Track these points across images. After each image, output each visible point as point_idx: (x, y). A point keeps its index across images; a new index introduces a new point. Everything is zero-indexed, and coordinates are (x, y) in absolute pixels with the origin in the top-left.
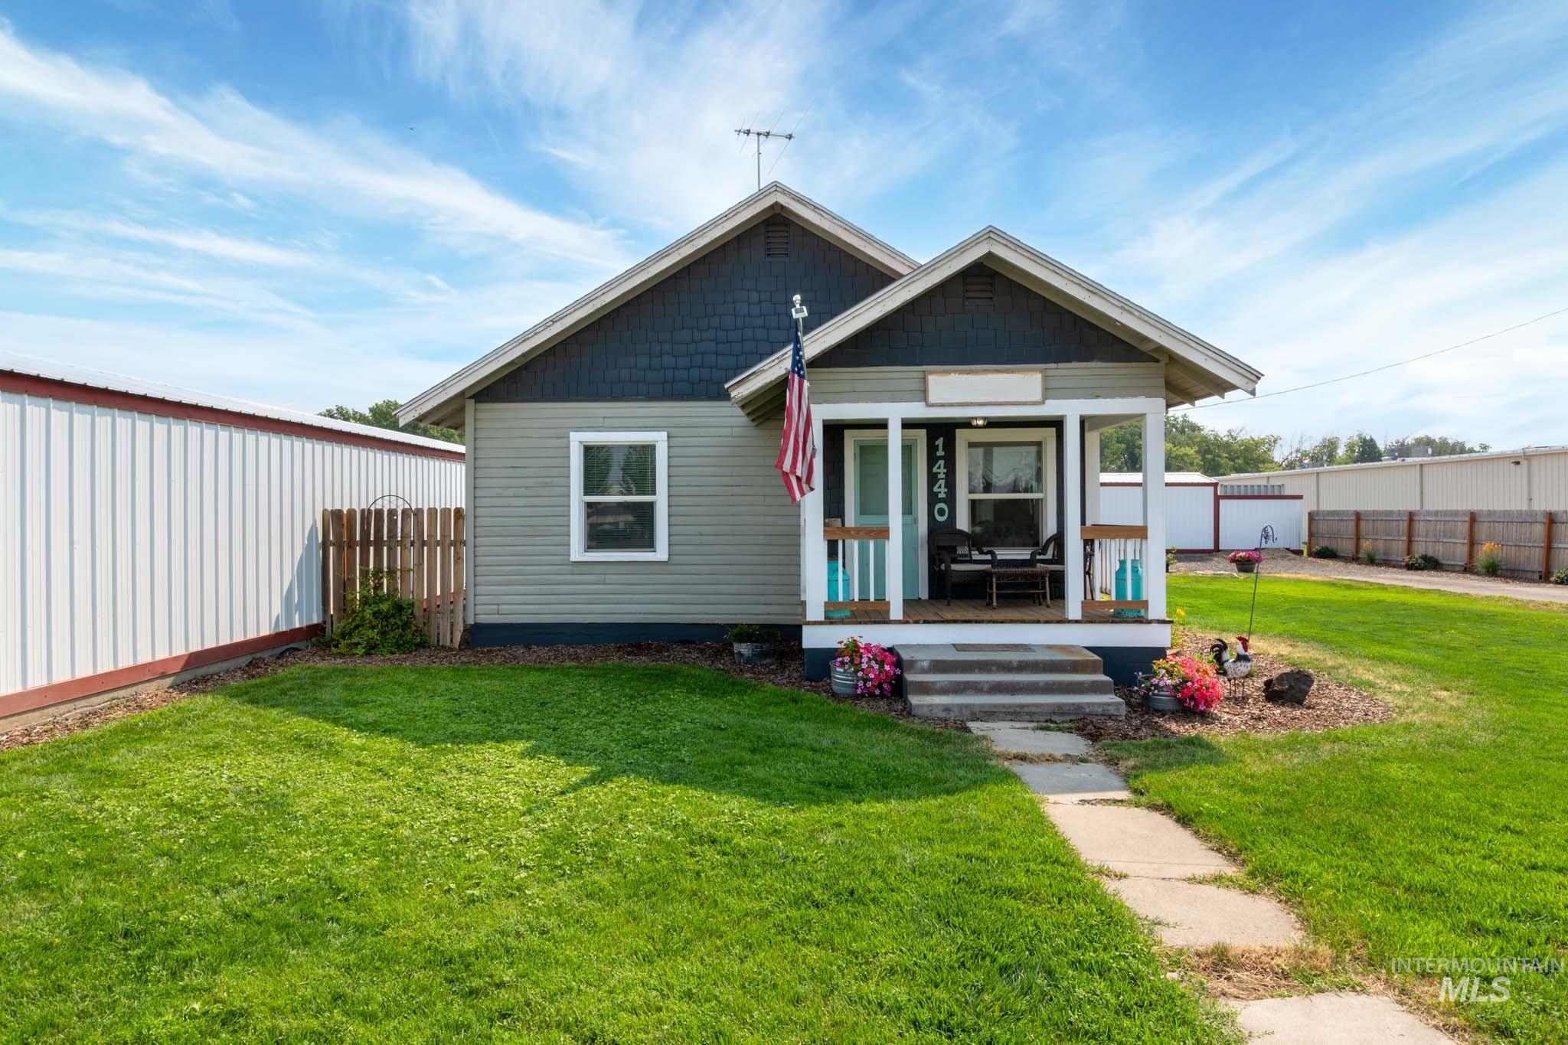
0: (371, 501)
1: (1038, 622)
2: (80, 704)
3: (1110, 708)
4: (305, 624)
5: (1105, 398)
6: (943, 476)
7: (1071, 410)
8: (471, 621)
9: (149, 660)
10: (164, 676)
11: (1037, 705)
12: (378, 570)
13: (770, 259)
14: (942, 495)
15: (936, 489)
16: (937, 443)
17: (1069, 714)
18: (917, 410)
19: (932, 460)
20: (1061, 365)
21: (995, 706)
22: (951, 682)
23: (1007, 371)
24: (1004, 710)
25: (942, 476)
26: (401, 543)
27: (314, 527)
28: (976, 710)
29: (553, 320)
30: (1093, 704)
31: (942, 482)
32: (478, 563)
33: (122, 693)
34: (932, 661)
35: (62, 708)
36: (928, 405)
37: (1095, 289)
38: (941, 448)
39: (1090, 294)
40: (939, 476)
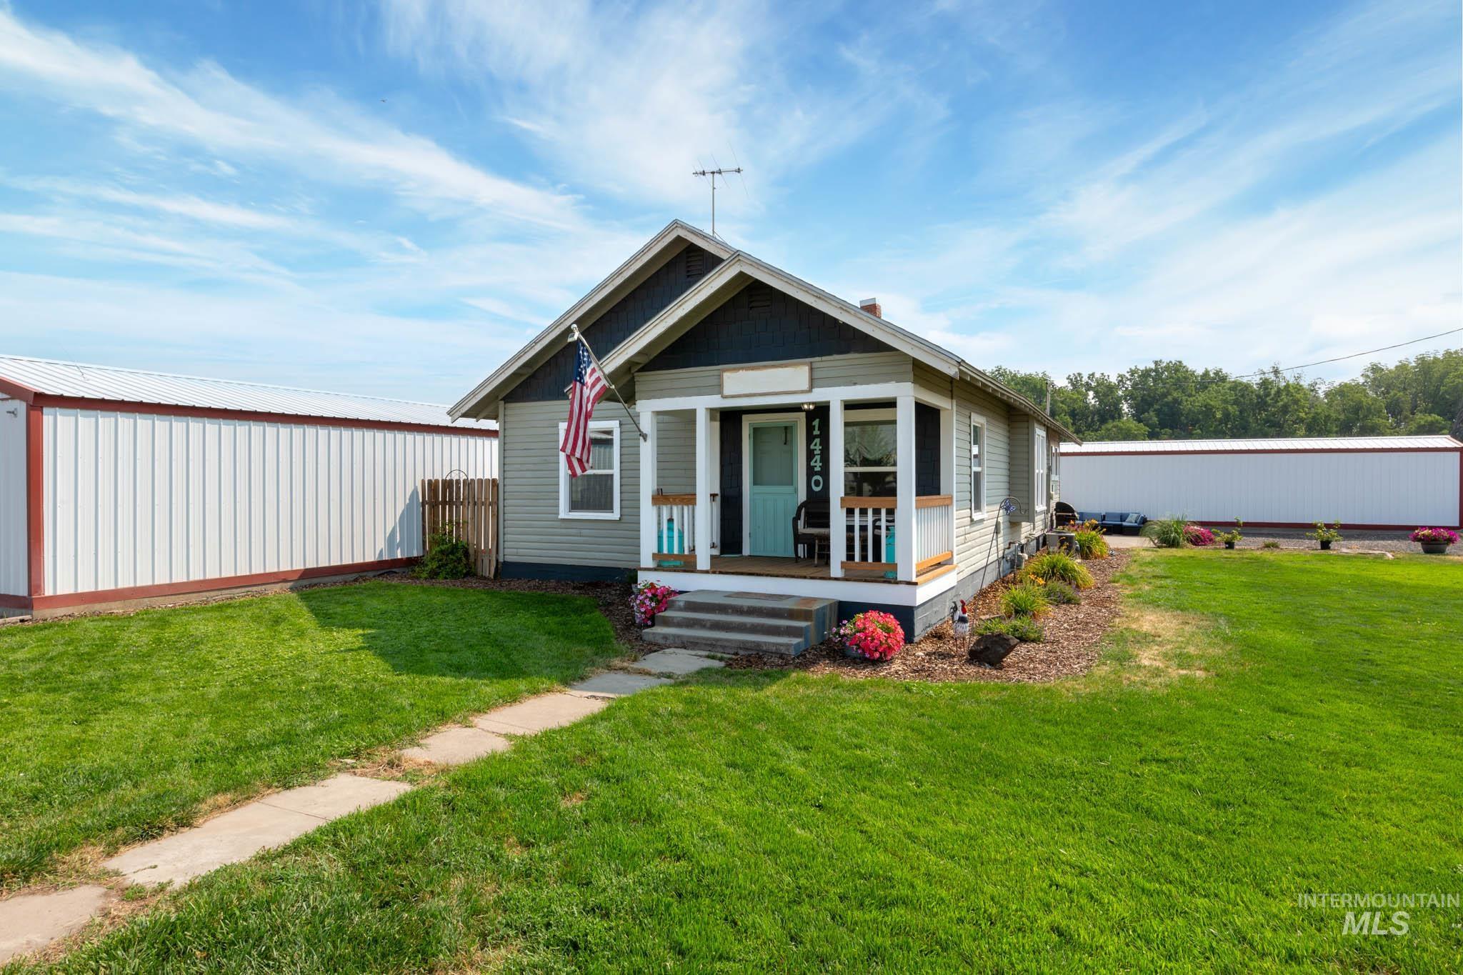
0: (446, 471)
1: (805, 577)
2: (224, 592)
3: (782, 648)
4: (406, 556)
5: (861, 384)
6: (819, 452)
7: (835, 396)
8: (501, 560)
9: (275, 570)
10: (285, 581)
11: (727, 640)
12: (451, 521)
13: (689, 279)
14: (818, 469)
15: (812, 464)
16: (814, 423)
17: (752, 650)
18: (717, 402)
19: (810, 439)
20: (824, 358)
21: (698, 638)
22: (684, 618)
23: (781, 366)
24: (704, 642)
25: (817, 452)
26: (462, 503)
27: (415, 491)
28: (685, 640)
29: (536, 342)
30: (769, 643)
31: (818, 458)
32: (506, 518)
33: (255, 589)
34: (686, 602)
35: (212, 593)
36: (724, 397)
37: (821, 295)
38: (817, 428)
39: (815, 298)
40: (815, 452)
